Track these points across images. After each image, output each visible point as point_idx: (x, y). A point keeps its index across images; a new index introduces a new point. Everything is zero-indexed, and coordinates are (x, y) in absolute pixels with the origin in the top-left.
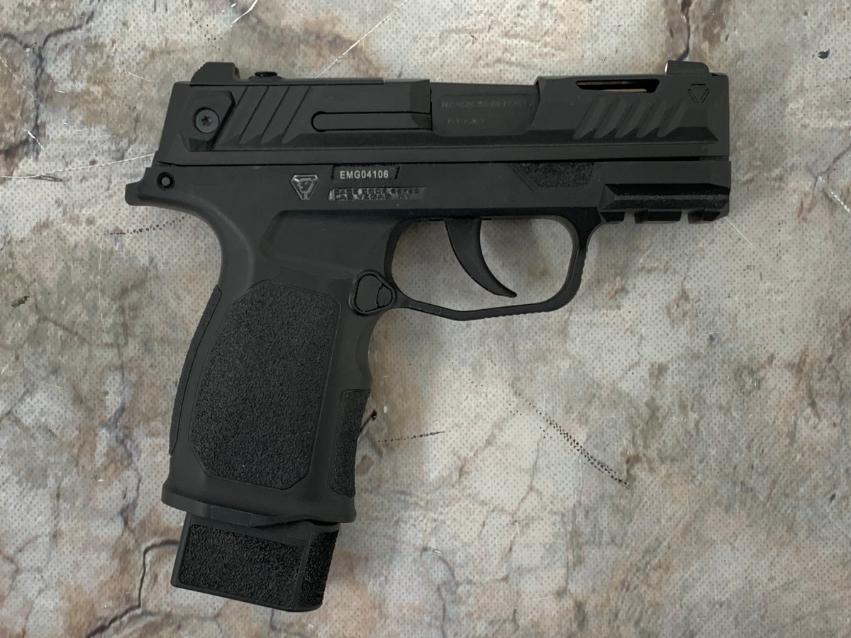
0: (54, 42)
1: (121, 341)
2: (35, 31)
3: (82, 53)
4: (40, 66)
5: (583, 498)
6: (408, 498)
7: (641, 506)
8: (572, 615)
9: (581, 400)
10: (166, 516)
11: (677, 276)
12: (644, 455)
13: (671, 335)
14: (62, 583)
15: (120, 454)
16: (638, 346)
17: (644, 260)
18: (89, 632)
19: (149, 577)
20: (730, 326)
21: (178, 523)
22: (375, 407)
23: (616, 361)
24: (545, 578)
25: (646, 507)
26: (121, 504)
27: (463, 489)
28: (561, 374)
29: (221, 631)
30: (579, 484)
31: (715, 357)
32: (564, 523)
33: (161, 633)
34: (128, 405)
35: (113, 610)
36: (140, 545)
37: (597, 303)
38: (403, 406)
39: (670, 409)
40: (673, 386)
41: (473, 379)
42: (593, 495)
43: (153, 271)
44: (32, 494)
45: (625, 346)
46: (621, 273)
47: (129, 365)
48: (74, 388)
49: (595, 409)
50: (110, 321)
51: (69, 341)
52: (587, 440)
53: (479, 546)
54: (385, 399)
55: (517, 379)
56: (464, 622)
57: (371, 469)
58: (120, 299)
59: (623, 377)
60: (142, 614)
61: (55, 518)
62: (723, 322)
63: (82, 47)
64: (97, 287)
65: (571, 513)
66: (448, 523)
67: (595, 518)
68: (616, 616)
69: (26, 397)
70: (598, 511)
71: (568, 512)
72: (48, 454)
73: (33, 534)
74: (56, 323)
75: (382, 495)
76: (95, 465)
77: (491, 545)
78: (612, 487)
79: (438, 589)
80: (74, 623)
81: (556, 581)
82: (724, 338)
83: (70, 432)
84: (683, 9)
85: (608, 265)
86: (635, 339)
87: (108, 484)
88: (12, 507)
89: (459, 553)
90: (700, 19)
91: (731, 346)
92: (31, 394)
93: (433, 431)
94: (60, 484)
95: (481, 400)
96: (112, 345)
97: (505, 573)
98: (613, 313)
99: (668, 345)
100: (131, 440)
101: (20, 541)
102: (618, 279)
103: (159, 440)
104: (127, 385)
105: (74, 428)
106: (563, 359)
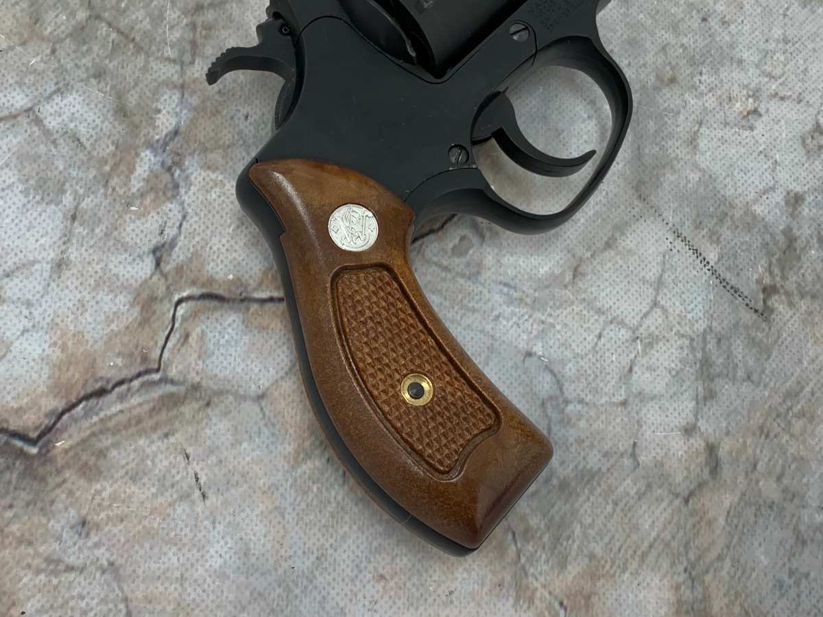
1: (187, 59)
5: (714, 324)
6: (512, 292)
7: (779, 343)
8: (702, 459)
9: (711, 217)
10: (212, 264)
11: (811, 109)
12: (782, 286)
13: (806, 165)
14: (57, 324)
15: (164, 182)
16: (773, 171)
17: (777, 87)
18: (82, 394)
19: (178, 335)
21: (226, 275)
23: (750, 182)
24: (671, 410)
25: (785, 344)
26: (156, 240)
27: (577, 291)
28: (690, 186)
29: (264, 415)
30: (710, 308)
32: (693, 349)
33: (182, 409)
34: (182, 129)
35: (120, 369)
36: (172, 294)
37: (728, 120)
39: (808, 242)
40: (811, 219)
42: (726, 322)
44: (39, 209)
45: (759, 169)
46: (754, 95)
47: (192, 86)
48: (119, 97)
49: (728, 228)
50: (176, 35)
51: (122, 46)
52: (719, 260)
53: (594, 360)
55: (641, 182)
56: (573, 449)
57: (471, 252)
58: (192, 15)
59: (757, 200)
60: (161, 380)
61: (64, 243)
65: (701, 339)
66: (558, 327)
67: (729, 348)
68: (755, 466)
69: (55, 97)
70: (732, 340)
71: (698, 336)
72: (70, 166)
73: (32, 259)
74: (110, 25)
75: (481, 284)
76: (129, 189)
77: (608, 361)
78: (747, 317)
79: (543, 404)
80: (64, 379)
81: (683, 415)
83: (104, 146)
85: (739, 86)
86: (770, 163)
87: (142, 215)
88: (8, 220)
89: (570, 365)
92: (62, 93)
94: (79, 204)
96: (174, 61)
97: (623, 397)
98: (746, 133)
99: (804, 174)
100: (180, 169)
101: (10, 263)
102: (751, 100)
103: (215, 175)
104: (185, 107)
105: (109, 142)
106: (692, 171)
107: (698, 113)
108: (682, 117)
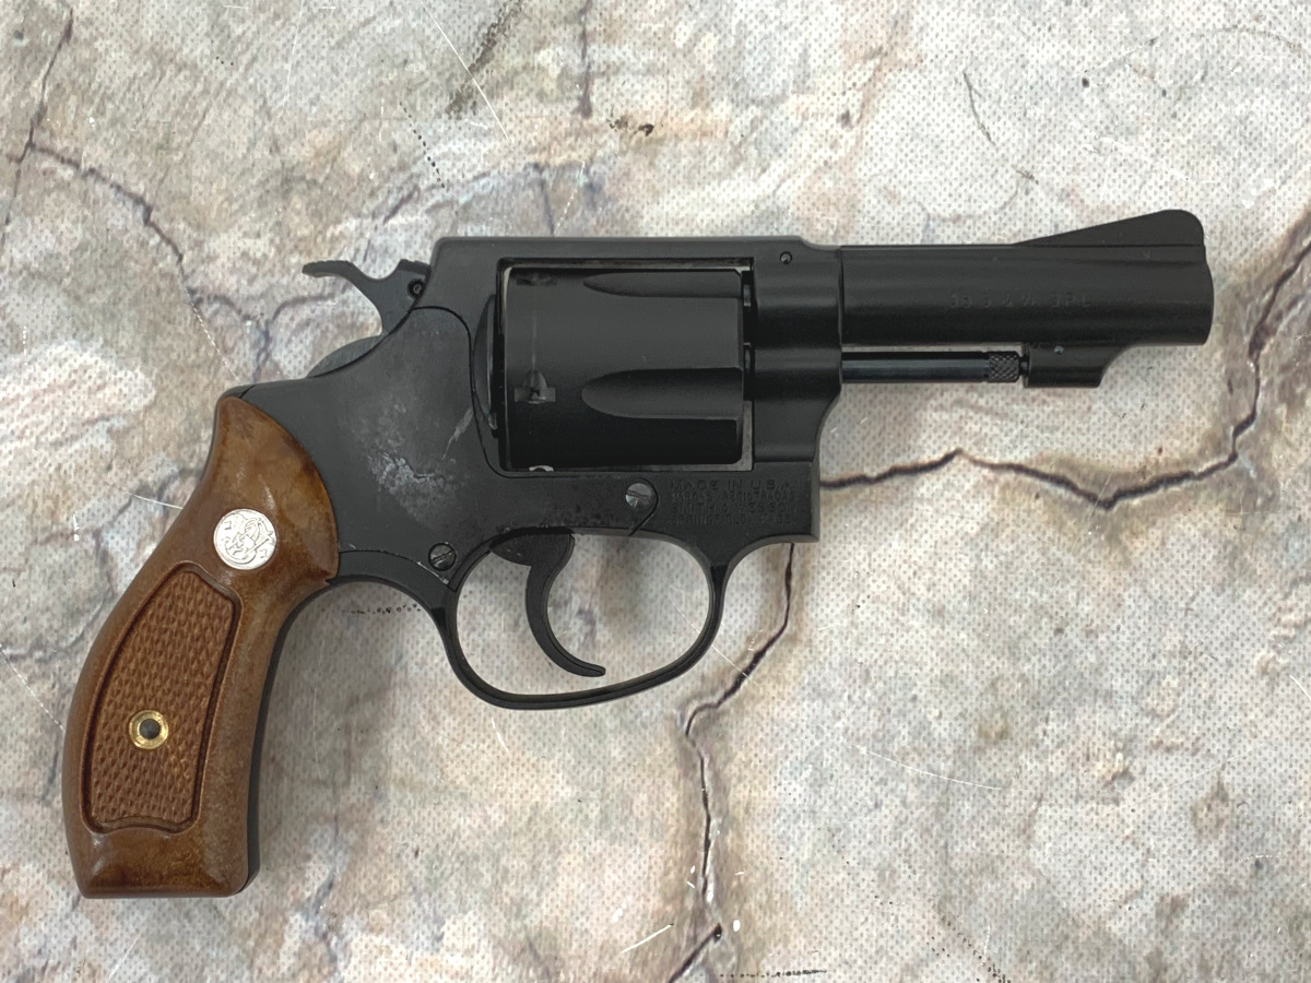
0: (290, 315)
1: (341, 777)
2: (263, 295)
3: (330, 336)
4: (265, 349)
9: (1045, 942)
11: (1212, 762)
13: (1195, 853)
15: (319, 954)
16: (1143, 866)
17: (1162, 732)
20: (1288, 849)
22: (720, 920)
23: (1106, 886)
28: (1017, 898)
31: (1261, 895)
34: (339, 879)
37: (1081, 790)
38: (764, 922)
39: (1184, 971)
40: (1192, 934)
41: (878, 892)
43: (400, 675)
45: (1121, 864)
46: (1125, 746)
47: (348, 816)
49: (1067, 959)
50: (327, 745)
54: (736, 907)
55: (948, 898)
59: (1114, 913)
62: (1278, 841)
63: (331, 327)
64: (313, 691)
72: (208, 944)
76: (278, 969)
82: (1277, 866)
83: (245, 913)
84: (1251, 353)
85: (1104, 734)
86: (1138, 854)
90: (1277, 369)
91: (1288, 879)
93: (807, 969)
95: (887, 926)
96: (325, 783)
98: (1108, 809)
99: (1190, 868)
100: (337, 935)
102: (1120, 756)
103: (381, 937)
104: (340, 848)
105: (252, 908)
106: (1023, 874)
107: (1037, 783)
108: (1013, 792)
